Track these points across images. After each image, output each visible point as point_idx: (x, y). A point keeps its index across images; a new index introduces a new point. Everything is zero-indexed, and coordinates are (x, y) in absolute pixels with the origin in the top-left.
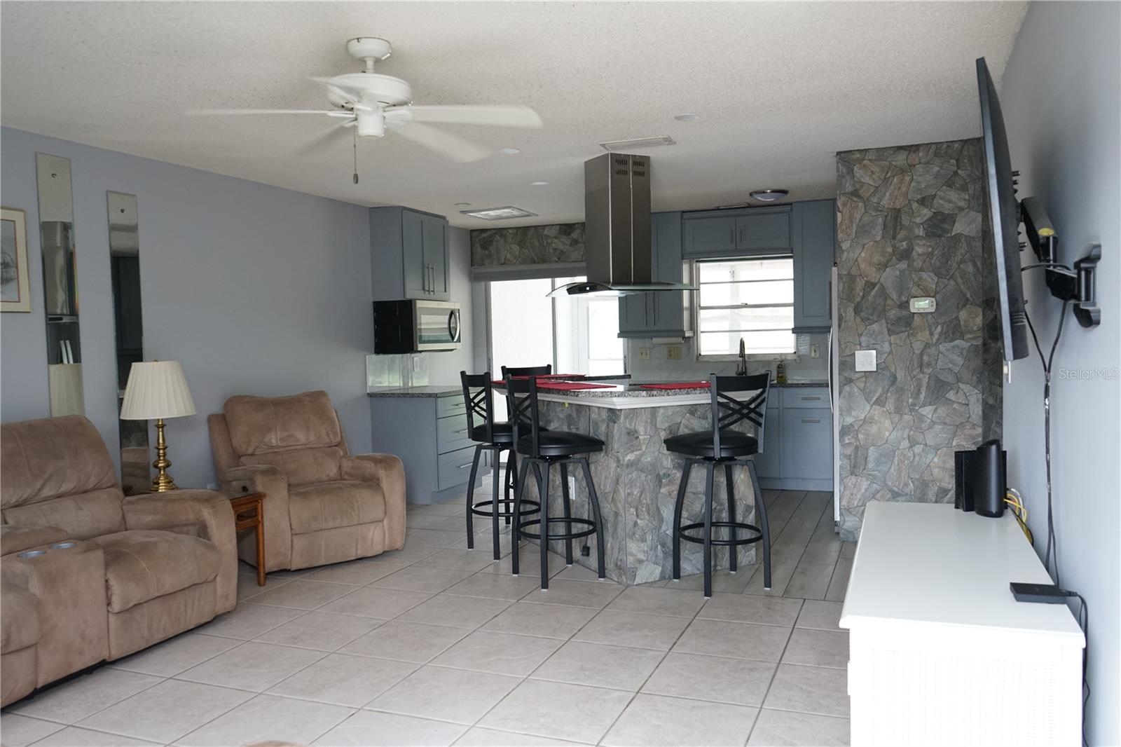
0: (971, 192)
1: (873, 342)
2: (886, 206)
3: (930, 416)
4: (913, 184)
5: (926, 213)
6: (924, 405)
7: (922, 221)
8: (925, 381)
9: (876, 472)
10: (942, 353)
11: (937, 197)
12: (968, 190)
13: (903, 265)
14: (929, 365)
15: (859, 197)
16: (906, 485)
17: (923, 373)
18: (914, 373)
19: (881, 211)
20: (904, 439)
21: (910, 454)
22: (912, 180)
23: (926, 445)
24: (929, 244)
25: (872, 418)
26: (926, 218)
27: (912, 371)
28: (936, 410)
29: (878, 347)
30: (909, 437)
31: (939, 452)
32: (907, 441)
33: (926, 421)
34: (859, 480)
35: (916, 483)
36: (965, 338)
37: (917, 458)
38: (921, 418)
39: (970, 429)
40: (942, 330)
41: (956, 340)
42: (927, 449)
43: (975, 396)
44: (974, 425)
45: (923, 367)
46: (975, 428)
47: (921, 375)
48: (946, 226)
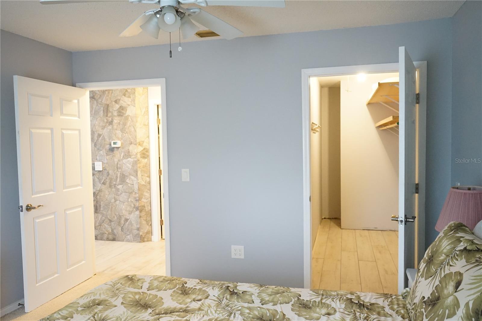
0: (132, 98)
1: (101, 158)
2: (104, 103)
3: (121, 189)
4: (113, 94)
5: (117, 106)
6: (119, 184)
7: (116, 109)
8: (119, 175)
9: (104, 212)
10: (124, 164)
11: (121, 100)
12: (130, 97)
13: (110, 127)
14: (120, 168)
15: (94, 99)
16: (114, 217)
17: (118, 171)
18: (115, 172)
19: (102, 105)
20: (112, 198)
21: (115, 205)
22: (112, 93)
23: (120, 201)
24: (119, 119)
25: (101, 190)
26: (117, 108)
27: (114, 170)
28: (123, 187)
29: (102, 160)
30: (114, 197)
31: (124, 204)
32: (114, 199)
33: (119, 191)
34: (98, 215)
35: (117, 216)
36: (132, 158)
37: (117, 206)
38: (118, 190)
39: (134, 194)
40: (124, 154)
41: (128, 158)
42: (120, 203)
43: (135, 181)
44: (136, 193)
45: (118, 169)
46: (136, 194)
47: (117, 172)
48: (124, 112)
